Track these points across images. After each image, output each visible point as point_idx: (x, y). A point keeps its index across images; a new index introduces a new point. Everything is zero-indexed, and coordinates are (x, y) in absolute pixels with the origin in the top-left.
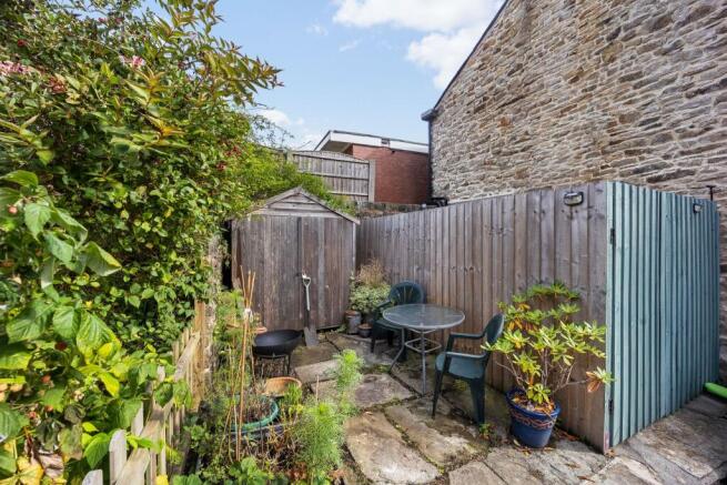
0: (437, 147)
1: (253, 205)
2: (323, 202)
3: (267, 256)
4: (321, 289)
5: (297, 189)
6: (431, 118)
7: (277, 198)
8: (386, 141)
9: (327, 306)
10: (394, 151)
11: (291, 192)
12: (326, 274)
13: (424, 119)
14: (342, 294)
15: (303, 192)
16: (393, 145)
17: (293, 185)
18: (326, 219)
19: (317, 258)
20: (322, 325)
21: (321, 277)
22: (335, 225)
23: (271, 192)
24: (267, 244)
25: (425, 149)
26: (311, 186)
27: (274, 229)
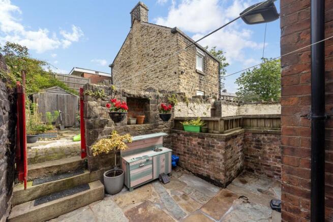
0: (114, 76)
1: (40, 90)
2: (66, 91)
3: (46, 105)
4: (66, 115)
5: (56, 86)
6: (112, 66)
7: (49, 89)
8: (97, 72)
9: (68, 120)
10: (100, 76)
11: (54, 87)
12: (68, 111)
13: (110, 66)
14: (73, 117)
15: (58, 88)
16: (100, 74)
17: (55, 85)
18: (67, 96)
19: (64, 107)
20: (67, 125)
21: (66, 112)
22: (70, 97)
23: (47, 87)
24: (46, 102)
25: (110, 76)
26: (61, 86)
27: (48, 97)
